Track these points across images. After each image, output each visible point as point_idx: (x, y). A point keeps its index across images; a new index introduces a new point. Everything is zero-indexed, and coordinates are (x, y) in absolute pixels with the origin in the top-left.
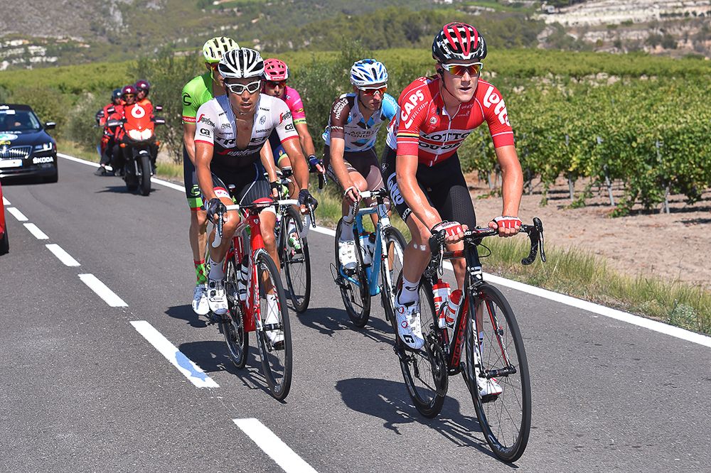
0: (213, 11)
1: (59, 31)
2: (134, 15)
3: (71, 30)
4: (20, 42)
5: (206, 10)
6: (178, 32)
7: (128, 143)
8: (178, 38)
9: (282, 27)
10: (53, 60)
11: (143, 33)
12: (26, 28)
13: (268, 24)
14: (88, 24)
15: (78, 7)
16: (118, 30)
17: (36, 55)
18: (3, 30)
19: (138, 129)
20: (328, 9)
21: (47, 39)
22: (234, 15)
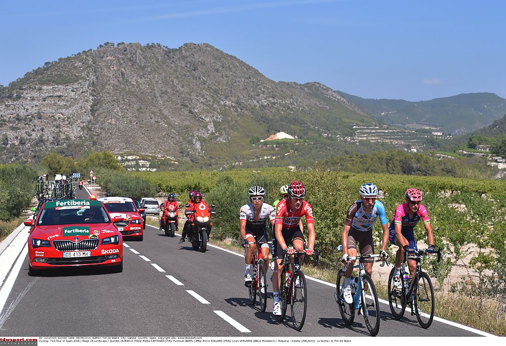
0: (260, 146)
1: (159, 152)
2: (209, 145)
3: (167, 152)
4: (134, 157)
5: (255, 145)
6: (236, 158)
7: (196, 224)
8: (236, 162)
9: (305, 159)
10: (154, 170)
11: (214, 157)
12: (138, 149)
13: (296, 157)
14: (178, 148)
15: (172, 137)
16: (197, 154)
17: (143, 166)
18: (123, 149)
19: (201, 216)
20: (335, 150)
21: (151, 157)
22: (274, 149)
